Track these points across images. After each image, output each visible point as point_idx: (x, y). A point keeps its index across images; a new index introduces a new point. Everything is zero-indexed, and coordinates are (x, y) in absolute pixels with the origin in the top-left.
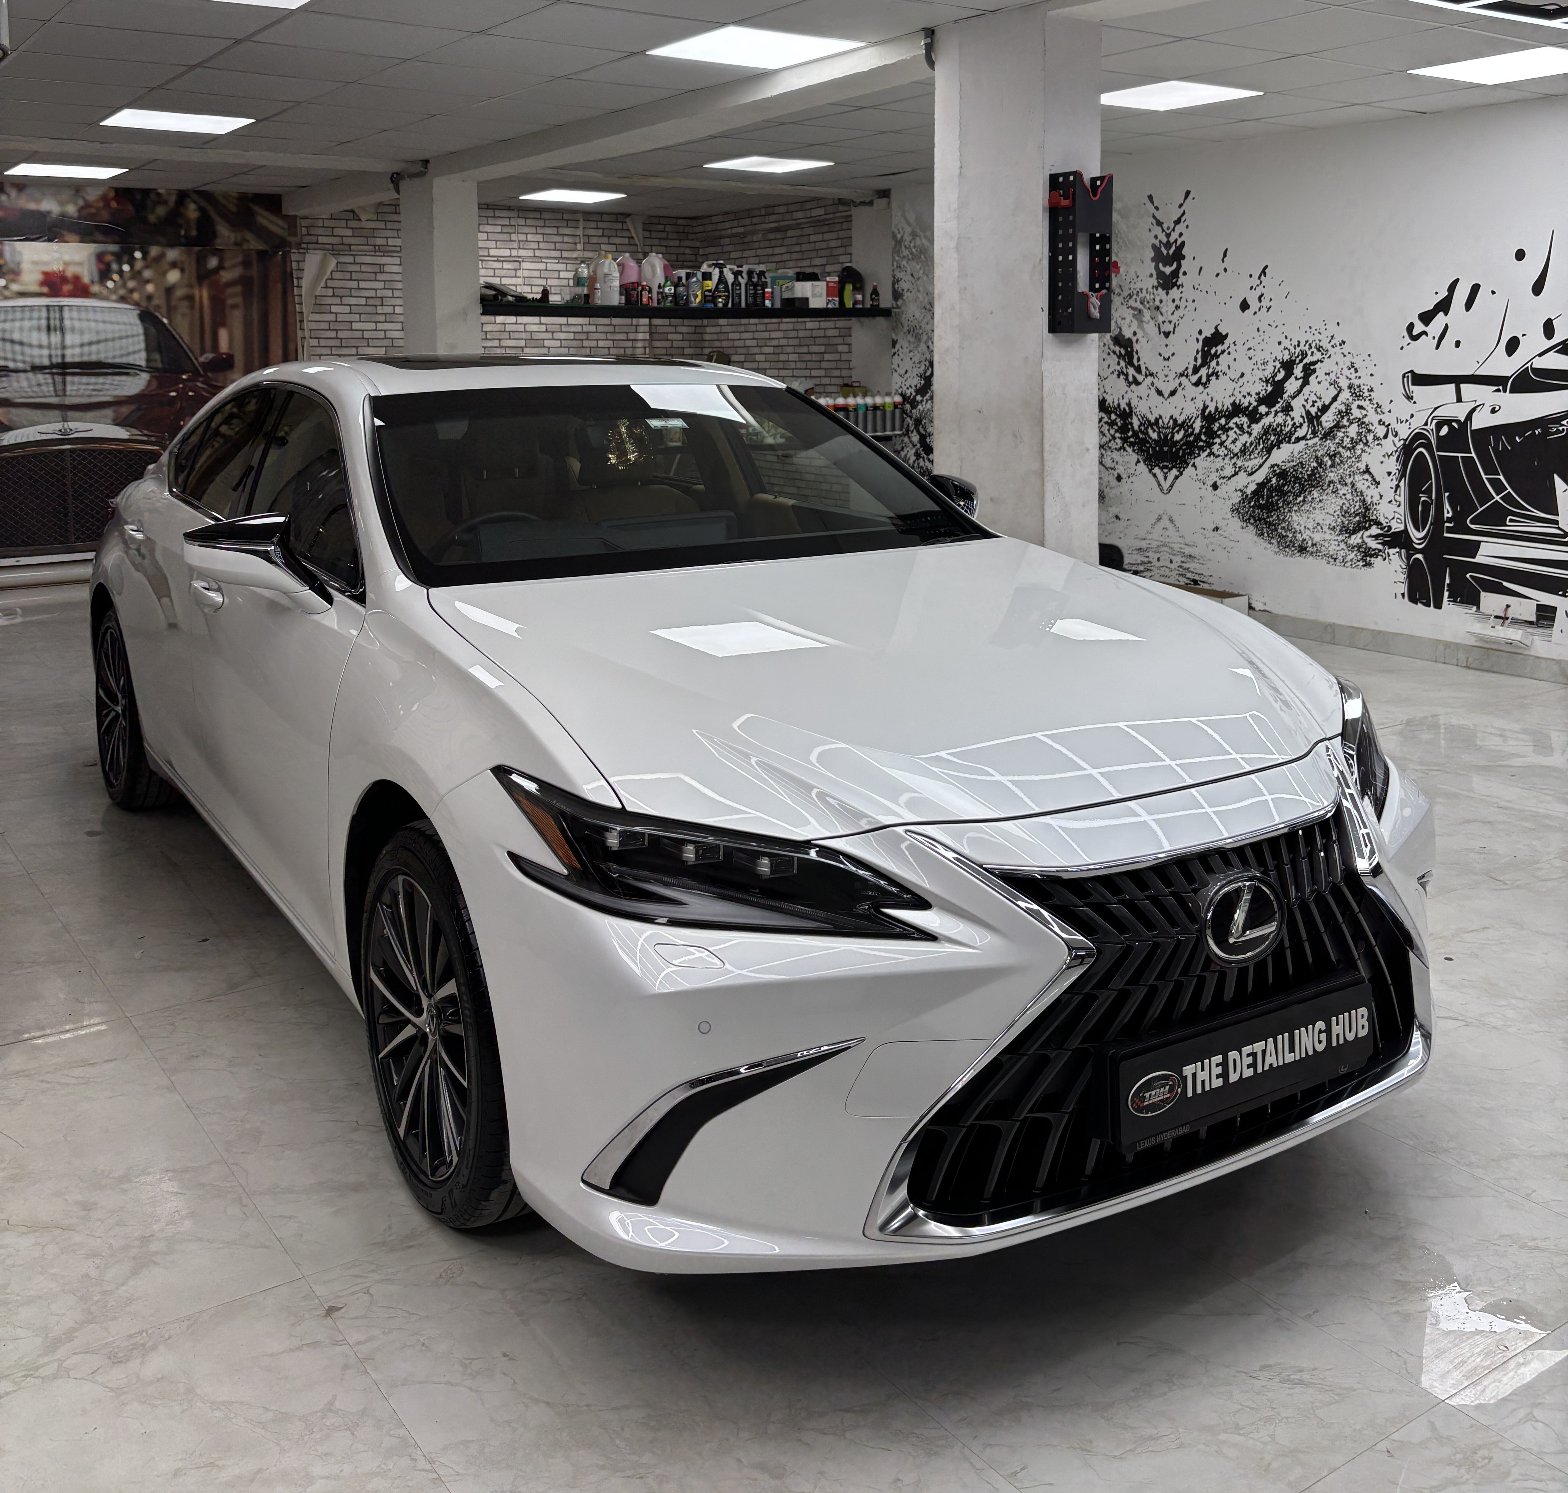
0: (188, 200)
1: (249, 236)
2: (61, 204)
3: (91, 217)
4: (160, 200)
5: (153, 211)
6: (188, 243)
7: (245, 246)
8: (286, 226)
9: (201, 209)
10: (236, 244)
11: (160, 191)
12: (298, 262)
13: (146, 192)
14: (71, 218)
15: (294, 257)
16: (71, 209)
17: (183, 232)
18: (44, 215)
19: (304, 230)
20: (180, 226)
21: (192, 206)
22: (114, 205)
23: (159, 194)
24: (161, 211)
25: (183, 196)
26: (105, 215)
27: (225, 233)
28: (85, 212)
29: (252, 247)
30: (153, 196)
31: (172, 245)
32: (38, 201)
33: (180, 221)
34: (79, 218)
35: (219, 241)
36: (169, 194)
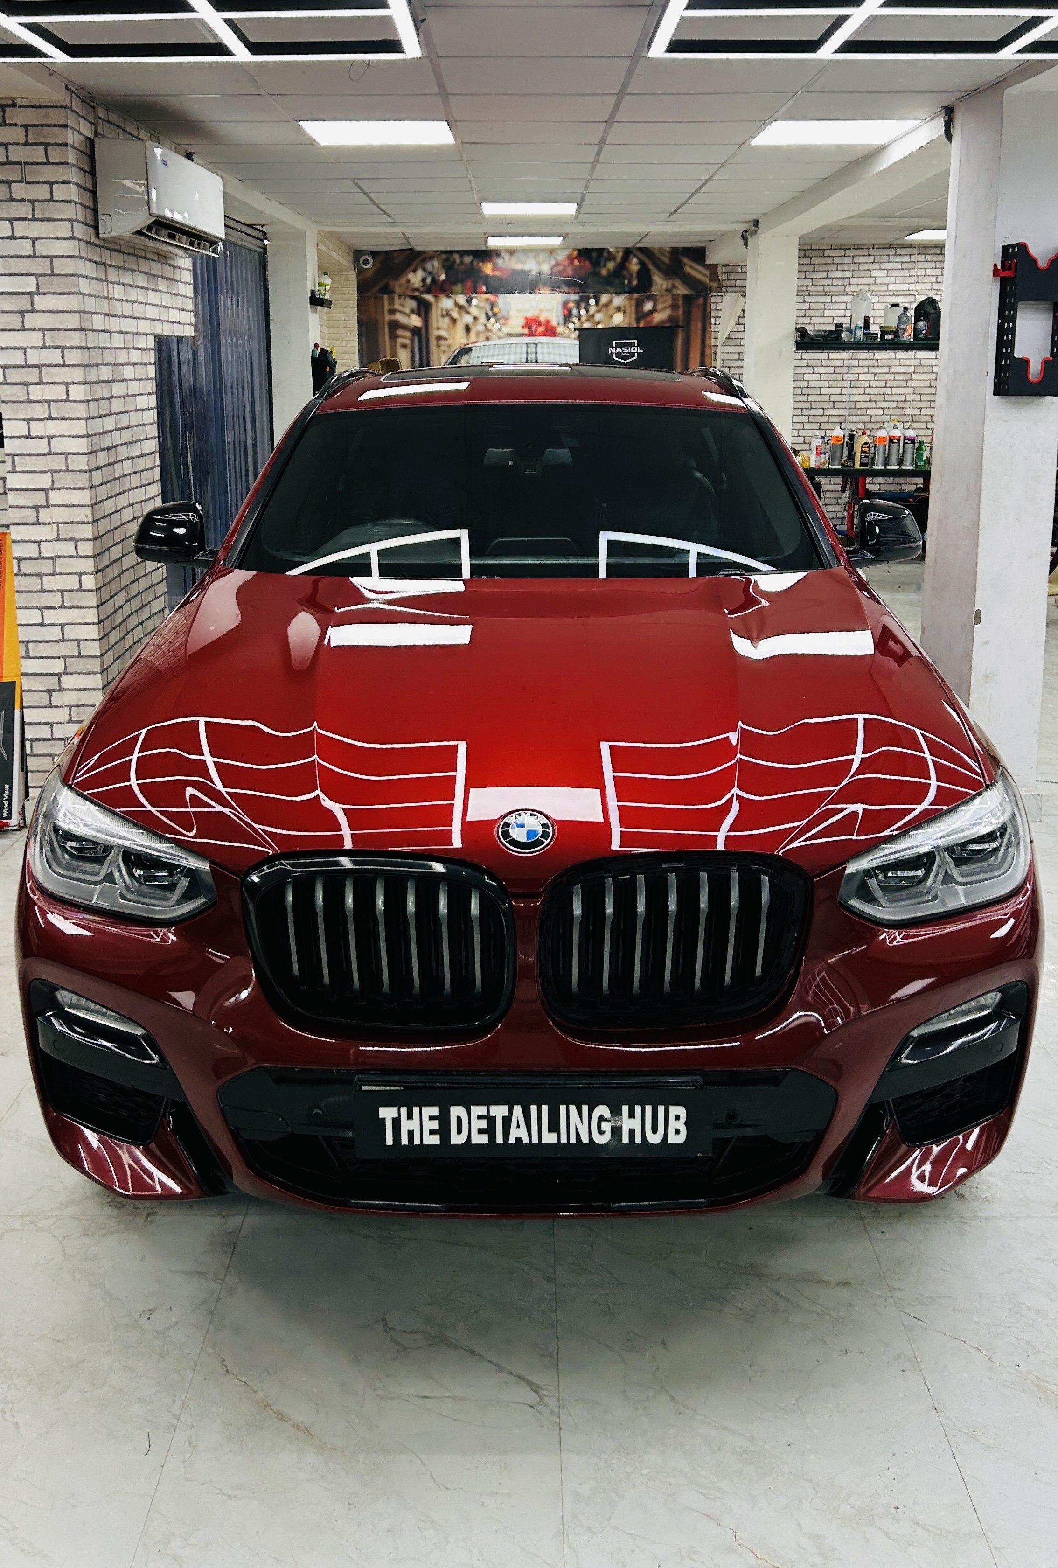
0: (631, 256)
1: (678, 283)
2: (539, 264)
3: (560, 273)
4: (611, 257)
5: (605, 266)
6: (632, 291)
7: (675, 291)
8: (707, 273)
9: (641, 262)
10: (667, 290)
11: (611, 250)
12: (716, 303)
13: (600, 251)
14: (546, 274)
15: (713, 300)
16: (546, 268)
17: (626, 282)
18: (525, 273)
19: (725, 277)
20: (625, 278)
21: (635, 260)
22: (576, 262)
23: (609, 252)
24: (611, 265)
25: (628, 252)
26: (569, 271)
27: (659, 282)
28: (556, 269)
29: (680, 292)
30: (605, 254)
31: (618, 293)
32: (523, 263)
33: (625, 273)
34: (551, 274)
35: (653, 289)
36: (617, 252)
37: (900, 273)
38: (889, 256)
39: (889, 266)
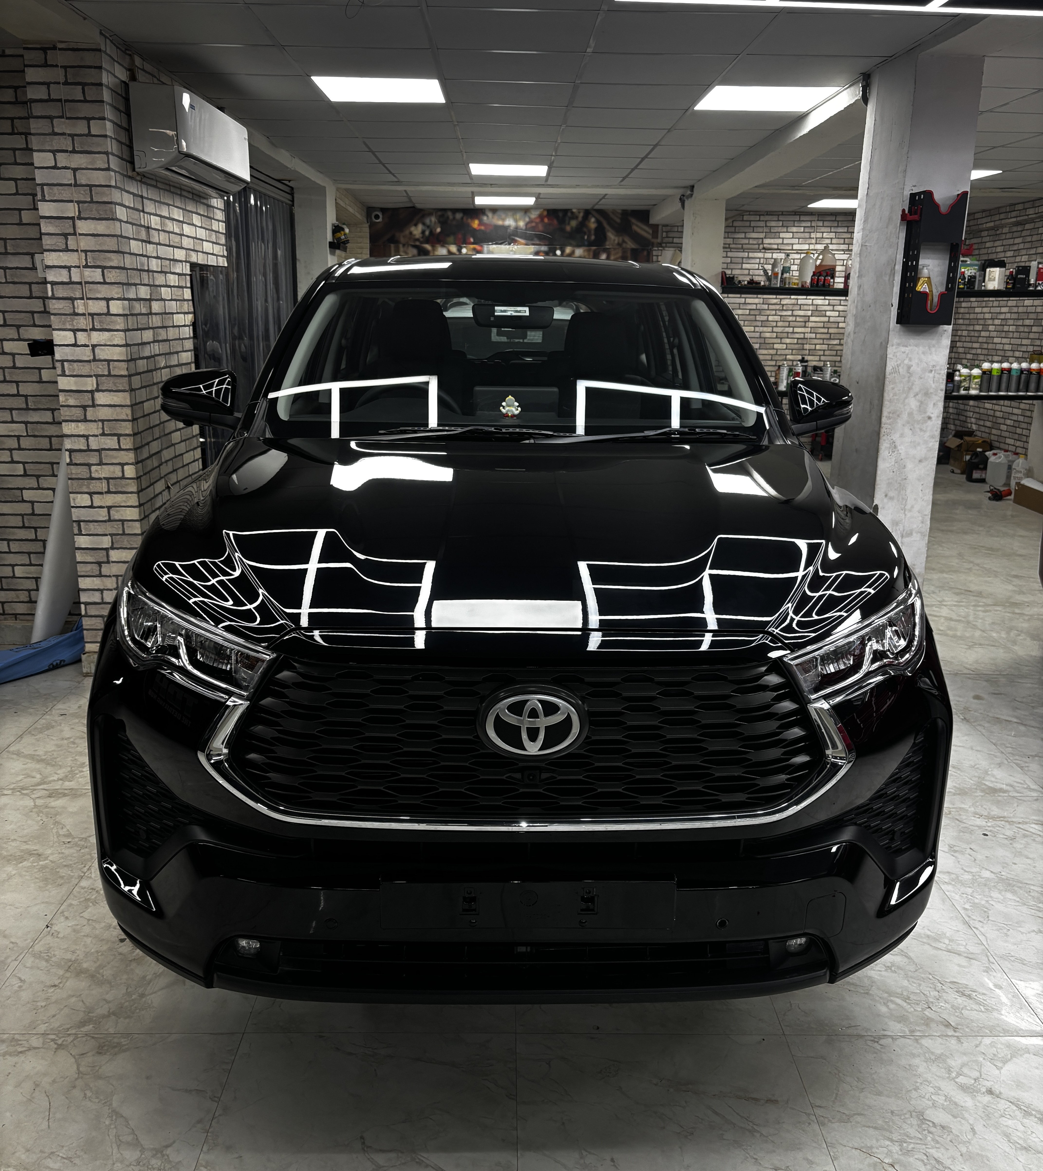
0: (590, 216)
1: (627, 239)
2: (516, 221)
3: (533, 229)
4: (574, 217)
5: (569, 224)
6: (590, 244)
7: (624, 245)
8: (651, 231)
9: (598, 221)
10: (619, 244)
11: (574, 211)
12: (658, 256)
13: (566, 211)
14: (521, 229)
15: (654, 253)
16: (521, 224)
17: (586, 237)
18: (506, 228)
19: (664, 234)
20: (585, 233)
21: (593, 220)
22: (546, 220)
23: (572, 213)
24: (574, 223)
25: (587, 213)
26: (540, 227)
27: (612, 237)
28: (529, 226)
29: (628, 247)
30: (569, 214)
31: (579, 246)
32: (504, 220)
33: (585, 230)
34: (526, 229)
35: (607, 243)
36: (579, 212)
37: (802, 235)
38: (794, 221)
39: (794, 229)
